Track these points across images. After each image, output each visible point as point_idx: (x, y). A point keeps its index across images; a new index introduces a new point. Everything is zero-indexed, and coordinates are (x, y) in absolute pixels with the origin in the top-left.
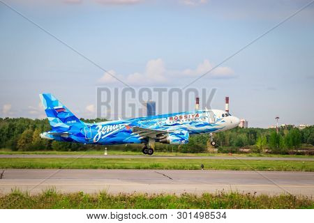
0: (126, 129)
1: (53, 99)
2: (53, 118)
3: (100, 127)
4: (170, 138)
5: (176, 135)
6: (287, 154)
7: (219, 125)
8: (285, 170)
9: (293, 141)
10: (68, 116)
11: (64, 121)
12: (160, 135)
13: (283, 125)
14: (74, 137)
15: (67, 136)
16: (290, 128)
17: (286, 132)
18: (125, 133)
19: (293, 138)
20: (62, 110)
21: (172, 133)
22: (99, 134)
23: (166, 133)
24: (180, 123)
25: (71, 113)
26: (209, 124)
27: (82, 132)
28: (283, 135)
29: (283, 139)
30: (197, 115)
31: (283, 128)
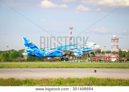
0: (57, 51)
1: (27, 39)
2: (28, 47)
3: (47, 50)
4: (76, 54)
5: (78, 53)
6: (12, 61)
7: (93, 48)
8: (11, 68)
9: (14, 56)
10: (33, 46)
11: (32, 48)
12: (71, 53)
13: (10, 49)
14: (36, 55)
15: (33, 54)
16: (13, 50)
17: (11, 52)
18: (56, 53)
19: (14, 55)
20: (31, 44)
21: (76, 52)
22: (46, 53)
23: (74, 52)
24: (78, 48)
25: (34, 45)
26: (89, 48)
27: (39, 52)
28: (10, 53)
29: (10, 55)
30: (84, 45)
31: (10, 51)
